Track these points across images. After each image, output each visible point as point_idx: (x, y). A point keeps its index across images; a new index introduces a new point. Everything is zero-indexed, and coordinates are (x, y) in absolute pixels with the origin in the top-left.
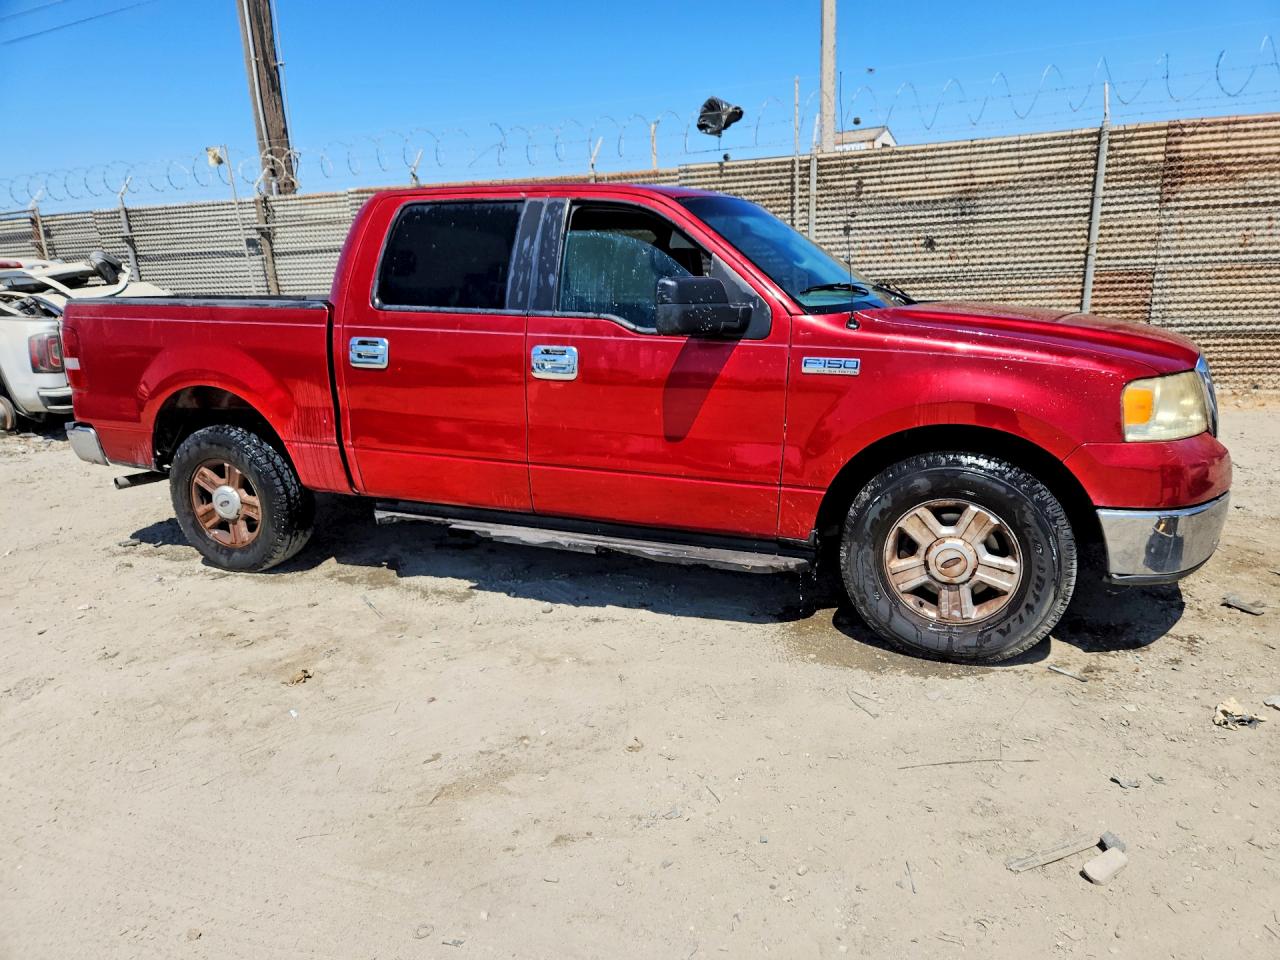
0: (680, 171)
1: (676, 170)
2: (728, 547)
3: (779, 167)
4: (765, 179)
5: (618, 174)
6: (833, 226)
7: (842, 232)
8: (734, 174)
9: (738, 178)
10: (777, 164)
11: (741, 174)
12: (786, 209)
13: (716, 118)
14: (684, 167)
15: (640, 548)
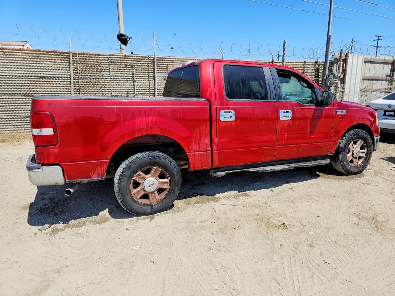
0: (110, 55)
1: (108, 54)
2: (319, 160)
3: (145, 58)
4: (140, 61)
5: (82, 53)
6: (161, 78)
7: (163, 80)
8: (130, 59)
9: (131, 60)
10: (144, 57)
11: (133, 59)
12: (146, 71)
13: (123, 39)
14: (111, 54)
15: (304, 164)
